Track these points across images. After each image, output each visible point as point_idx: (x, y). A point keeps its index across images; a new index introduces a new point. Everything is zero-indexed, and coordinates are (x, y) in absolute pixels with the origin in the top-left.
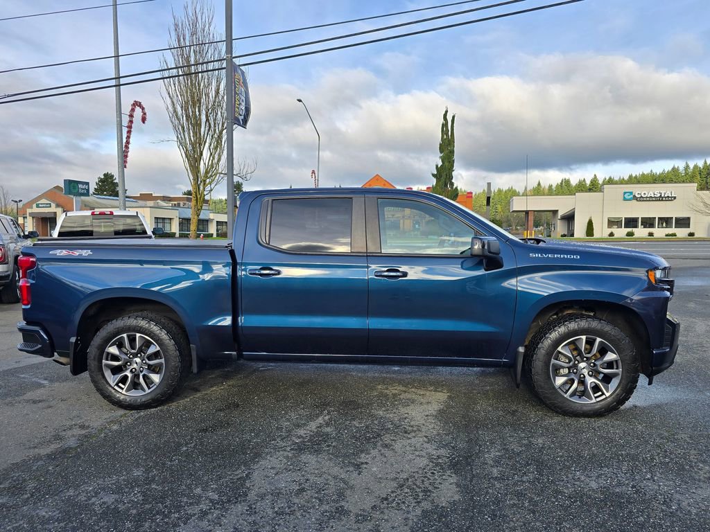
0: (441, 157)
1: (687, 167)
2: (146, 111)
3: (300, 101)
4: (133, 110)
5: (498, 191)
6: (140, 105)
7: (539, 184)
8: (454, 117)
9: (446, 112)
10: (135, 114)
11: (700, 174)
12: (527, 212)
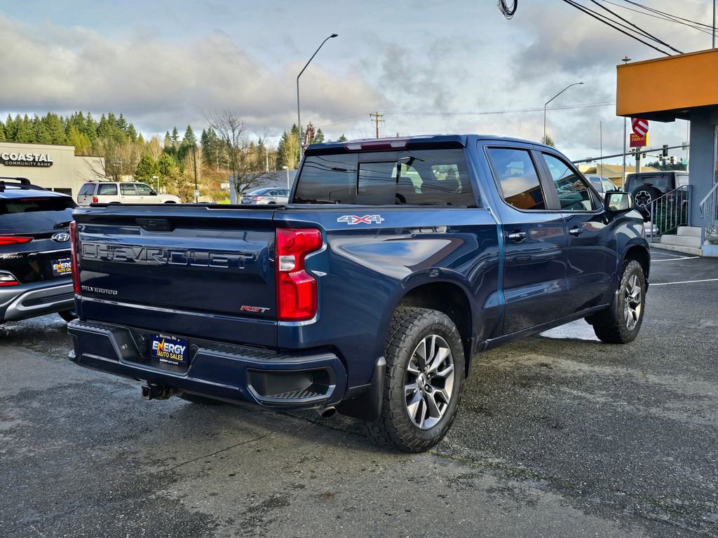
11: (5, 133)
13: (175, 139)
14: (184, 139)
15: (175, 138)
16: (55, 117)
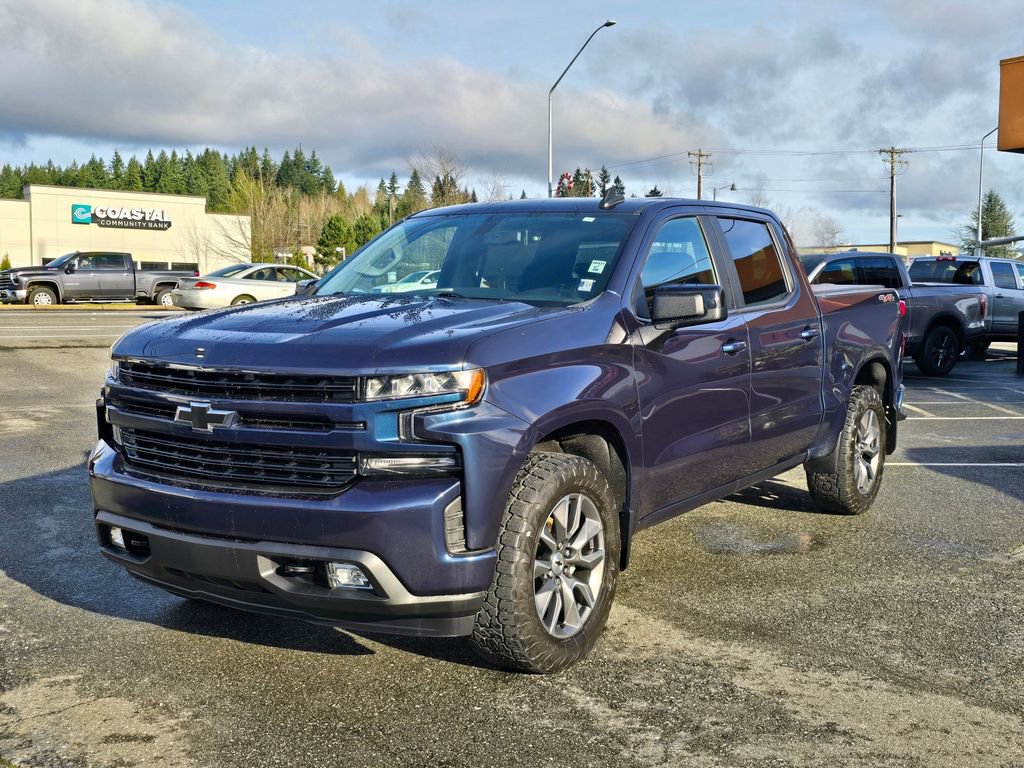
1: (117, 162)
11: (142, 178)
13: (393, 191)
14: (406, 191)
15: (393, 188)
16: (216, 155)
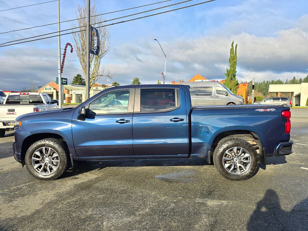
0: (229, 65)
2: (73, 47)
3: (156, 40)
4: (66, 47)
5: (272, 81)
6: (70, 45)
7: (294, 78)
8: (236, 45)
9: (233, 43)
10: (67, 49)
12: (277, 93)
